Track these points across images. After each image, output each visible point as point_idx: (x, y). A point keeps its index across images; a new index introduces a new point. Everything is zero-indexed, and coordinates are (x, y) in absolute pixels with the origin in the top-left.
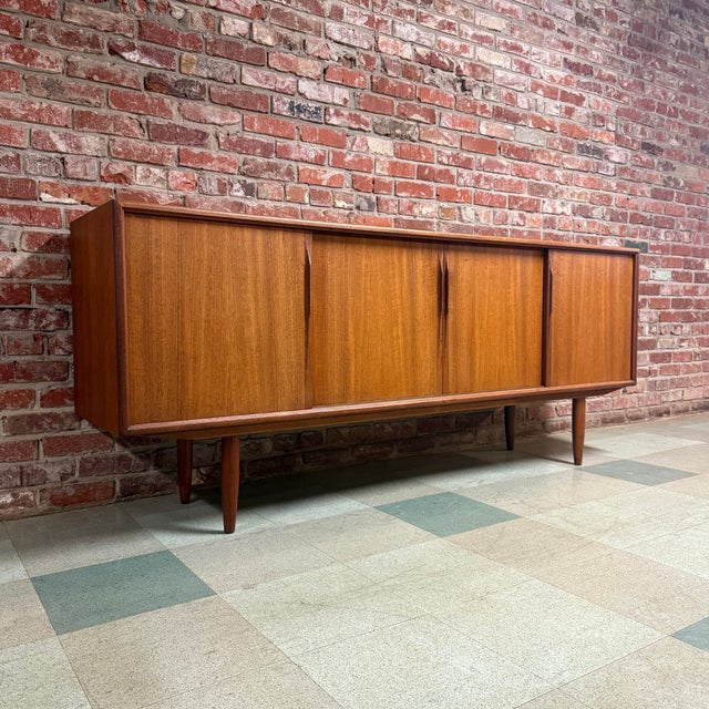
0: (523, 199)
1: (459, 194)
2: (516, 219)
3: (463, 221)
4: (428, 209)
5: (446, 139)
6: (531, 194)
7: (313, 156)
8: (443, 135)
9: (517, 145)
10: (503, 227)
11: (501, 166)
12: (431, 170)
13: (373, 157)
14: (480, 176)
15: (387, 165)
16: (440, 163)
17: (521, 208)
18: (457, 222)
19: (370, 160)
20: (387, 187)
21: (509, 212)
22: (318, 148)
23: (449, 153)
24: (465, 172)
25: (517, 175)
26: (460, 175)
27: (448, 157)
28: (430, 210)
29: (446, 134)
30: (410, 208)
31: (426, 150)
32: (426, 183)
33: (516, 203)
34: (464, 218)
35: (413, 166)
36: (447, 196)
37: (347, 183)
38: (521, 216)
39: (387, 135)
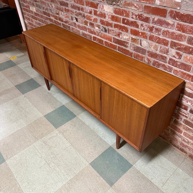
0: (180, 45)
1: (140, 34)
2: (174, 54)
3: (142, 46)
4: (125, 37)
5: (136, 7)
6: (188, 43)
7: (89, 11)
8: (134, 5)
9: (182, 12)
10: (165, 55)
11: (168, 24)
12: (128, 20)
13: (106, 13)
14: (153, 27)
15: (110, 16)
16: (132, 18)
17: (179, 49)
18: (139, 46)
19: (105, 14)
20: (110, 25)
21: (170, 49)
22: (90, 8)
23: (137, 14)
24: (145, 24)
25: (179, 30)
26: (142, 25)
27: (136, 16)
28: (127, 37)
29: (135, 5)
30: (119, 35)
31: (126, 11)
32: (126, 26)
33: (175, 46)
34: (142, 45)
35: (120, 18)
36: (135, 33)
37: (99, 21)
38: (178, 53)
39: (110, 4)
